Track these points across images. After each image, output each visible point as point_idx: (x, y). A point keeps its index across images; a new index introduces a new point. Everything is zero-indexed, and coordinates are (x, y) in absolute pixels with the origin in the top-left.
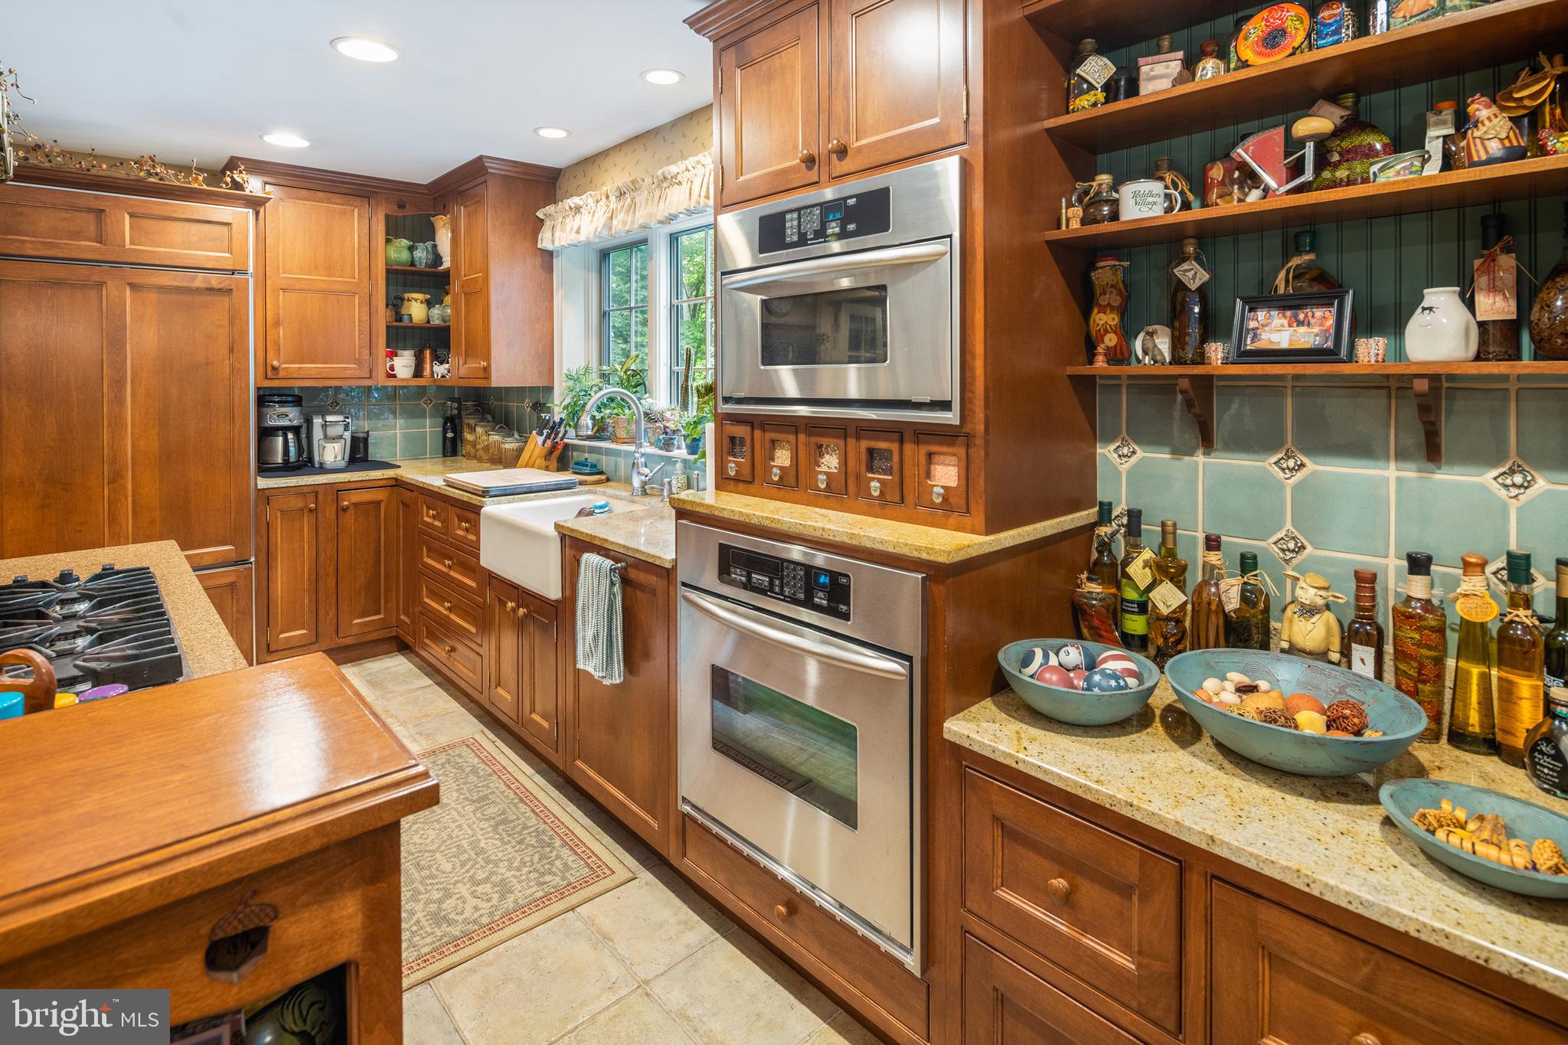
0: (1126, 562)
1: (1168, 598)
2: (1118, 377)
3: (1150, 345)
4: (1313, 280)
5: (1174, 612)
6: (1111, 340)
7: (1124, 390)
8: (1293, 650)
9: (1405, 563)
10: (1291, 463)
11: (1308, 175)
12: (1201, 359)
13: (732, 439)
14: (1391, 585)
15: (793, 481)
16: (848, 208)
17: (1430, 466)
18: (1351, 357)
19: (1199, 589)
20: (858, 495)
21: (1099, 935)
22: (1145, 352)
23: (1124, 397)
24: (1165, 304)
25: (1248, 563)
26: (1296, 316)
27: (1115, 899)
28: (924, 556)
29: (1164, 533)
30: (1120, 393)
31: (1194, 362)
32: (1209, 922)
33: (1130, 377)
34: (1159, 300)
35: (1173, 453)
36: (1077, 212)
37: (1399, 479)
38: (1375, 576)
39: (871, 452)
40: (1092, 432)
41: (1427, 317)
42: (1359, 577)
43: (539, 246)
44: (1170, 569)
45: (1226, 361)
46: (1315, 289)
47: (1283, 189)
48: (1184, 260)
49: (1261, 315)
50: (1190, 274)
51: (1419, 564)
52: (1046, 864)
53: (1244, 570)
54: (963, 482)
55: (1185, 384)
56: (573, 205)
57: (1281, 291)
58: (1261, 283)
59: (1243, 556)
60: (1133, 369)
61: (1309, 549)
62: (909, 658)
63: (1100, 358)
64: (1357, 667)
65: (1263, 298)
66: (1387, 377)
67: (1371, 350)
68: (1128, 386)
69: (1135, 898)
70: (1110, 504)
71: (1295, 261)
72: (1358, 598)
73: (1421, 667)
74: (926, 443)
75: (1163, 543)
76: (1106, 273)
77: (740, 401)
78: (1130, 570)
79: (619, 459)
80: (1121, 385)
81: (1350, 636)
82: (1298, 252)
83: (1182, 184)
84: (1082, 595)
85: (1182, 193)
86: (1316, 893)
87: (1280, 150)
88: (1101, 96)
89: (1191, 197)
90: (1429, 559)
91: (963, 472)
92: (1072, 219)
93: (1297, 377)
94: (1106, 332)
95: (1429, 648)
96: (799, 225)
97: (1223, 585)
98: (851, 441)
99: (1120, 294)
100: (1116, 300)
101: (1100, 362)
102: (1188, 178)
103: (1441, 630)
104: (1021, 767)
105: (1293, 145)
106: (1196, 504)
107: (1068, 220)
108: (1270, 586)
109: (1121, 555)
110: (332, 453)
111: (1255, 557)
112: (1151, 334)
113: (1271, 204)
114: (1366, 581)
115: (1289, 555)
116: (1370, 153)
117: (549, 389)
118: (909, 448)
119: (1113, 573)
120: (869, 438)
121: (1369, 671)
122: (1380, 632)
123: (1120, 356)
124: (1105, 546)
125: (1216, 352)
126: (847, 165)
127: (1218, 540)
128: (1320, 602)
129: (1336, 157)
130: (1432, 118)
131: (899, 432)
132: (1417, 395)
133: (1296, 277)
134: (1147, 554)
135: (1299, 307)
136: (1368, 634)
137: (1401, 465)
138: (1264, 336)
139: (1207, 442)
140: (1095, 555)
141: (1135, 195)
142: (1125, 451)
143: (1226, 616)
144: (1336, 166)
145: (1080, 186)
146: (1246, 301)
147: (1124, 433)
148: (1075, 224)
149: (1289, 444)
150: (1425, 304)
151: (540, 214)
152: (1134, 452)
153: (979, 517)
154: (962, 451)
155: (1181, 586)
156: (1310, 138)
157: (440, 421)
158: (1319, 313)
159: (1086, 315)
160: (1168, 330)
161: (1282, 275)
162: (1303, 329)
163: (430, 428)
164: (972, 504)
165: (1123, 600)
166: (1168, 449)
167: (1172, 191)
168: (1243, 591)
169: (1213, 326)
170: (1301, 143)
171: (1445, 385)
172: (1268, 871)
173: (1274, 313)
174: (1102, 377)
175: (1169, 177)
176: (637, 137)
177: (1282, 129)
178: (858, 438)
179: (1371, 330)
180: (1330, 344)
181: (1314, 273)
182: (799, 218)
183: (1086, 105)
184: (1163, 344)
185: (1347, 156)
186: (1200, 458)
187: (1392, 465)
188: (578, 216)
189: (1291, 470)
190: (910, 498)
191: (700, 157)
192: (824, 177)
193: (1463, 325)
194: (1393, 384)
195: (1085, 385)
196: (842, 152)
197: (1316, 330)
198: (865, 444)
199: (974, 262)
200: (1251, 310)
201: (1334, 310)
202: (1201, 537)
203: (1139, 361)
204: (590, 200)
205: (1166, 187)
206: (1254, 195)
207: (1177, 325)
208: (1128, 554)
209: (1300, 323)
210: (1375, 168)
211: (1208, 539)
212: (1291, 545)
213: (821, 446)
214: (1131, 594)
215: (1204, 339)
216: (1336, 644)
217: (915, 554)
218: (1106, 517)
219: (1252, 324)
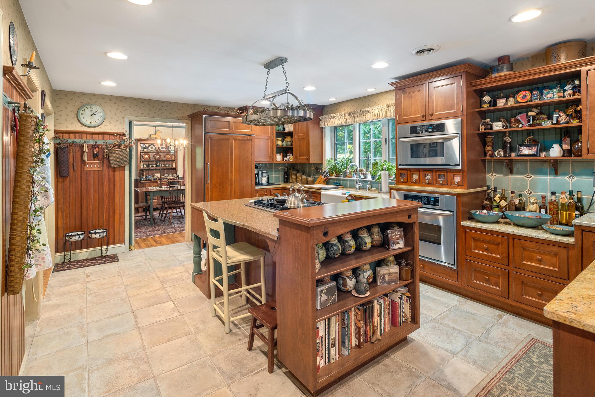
0: (494, 197)
1: (503, 203)
2: (492, 160)
3: (499, 153)
4: (533, 141)
5: (504, 206)
6: (490, 152)
7: (493, 162)
8: (530, 211)
9: (551, 194)
10: (529, 176)
11: (531, 122)
12: (510, 156)
13: (401, 174)
14: (549, 198)
15: (419, 182)
16: (434, 126)
17: (556, 176)
18: (540, 156)
19: (510, 202)
20: (436, 183)
21: (493, 253)
22: (498, 155)
23: (493, 164)
24: (502, 145)
25: (520, 196)
26: (529, 148)
27: (496, 247)
28: (457, 192)
29: (502, 191)
30: (492, 163)
31: (508, 157)
32: (513, 246)
33: (494, 160)
34: (500, 144)
35: (504, 175)
36: (483, 128)
37: (550, 178)
38: (545, 196)
39: (439, 175)
40: (485, 171)
41: (553, 149)
42: (542, 197)
43: (320, 126)
44: (503, 198)
45: (515, 157)
46: (533, 143)
47: (526, 125)
48: (506, 137)
49: (522, 148)
50: (507, 139)
51: (553, 194)
52: (482, 244)
53: (519, 197)
54: (462, 180)
55: (507, 161)
56: (332, 116)
57: (526, 143)
58: (522, 141)
59: (519, 194)
60: (495, 158)
61: (533, 193)
62: (454, 211)
63: (488, 156)
64: (542, 213)
65: (523, 145)
66: (548, 159)
67: (543, 154)
68: (494, 162)
69: (500, 245)
70: (490, 186)
71: (529, 138)
72: (542, 201)
73: (554, 212)
74: (453, 173)
75: (502, 193)
76: (488, 139)
77: (403, 165)
78: (495, 198)
79: (347, 182)
80: (492, 162)
81: (541, 208)
82: (530, 136)
83: (506, 122)
84: (484, 204)
85: (506, 124)
86: (530, 236)
87: (525, 117)
88: (488, 105)
89: (507, 124)
90: (555, 193)
91: (462, 178)
92: (482, 129)
93: (530, 160)
94: (489, 151)
95: (555, 208)
96: (421, 129)
97: (515, 200)
98: (434, 173)
99: (492, 143)
100: (491, 144)
101: (488, 157)
102: (507, 120)
103: (558, 205)
104: (478, 227)
105: (528, 117)
106: (509, 185)
107: (481, 129)
108: (525, 200)
109: (492, 196)
110: (264, 181)
111: (522, 194)
112: (499, 151)
113: (523, 128)
114: (544, 197)
115: (529, 194)
116: (543, 118)
117: (321, 164)
118: (449, 174)
119: (491, 200)
120: (439, 172)
121: (544, 213)
122: (546, 207)
123: (492, 155)
124: (489, 194)
125: (513, 155)
126: (432, 118)
127: (514, 191)
128: (535, 202)
129: (537, 119)
130: (554, 113)
131: (446, 171)
132: (552, 163)
133: (529, 141)
134: (499, 196)
135: (530, 147)
136: (544, 207)
137: (550, 176)
138: (523, 152)
139: (511, 172)
140: (487, 196)
141: (496, 125)
142: (493, 175)
143: (516, 205)
144: (537, 120)
145: (483, 121)
146: (519, 145)
147: (493, 171)
148: (483, 130)
149: (529, 173)
150: (553, 147)
151: (320, 118)
152: (495, 175)
153: (466, 186)
154: (462, 174)
155: (506, 201)
156: (531, 116)
157: (283, 173)
158: (534, 148)
159: (484, 147)
160: (503, 150)
161: (527, 140)
162: (530, 151)
163: (281, 175)
164: (464, 184)
165: (493, 205)
166: (503, 174)
167: (504, 124)
168: (519, 201)
169: (512, 150)
170: (530, 117)
171: (558, 161)
172: (523, 235)
173: (525, 147)
174: (487, 160)
175: (503, 120)
176: (353, 99)
177: (526, 114)
178: (436, 172)
179: (544, 151)
180: (535, 154)
181: (533, 140)
182: (421, 128)
183: (485, 106)
184: (502, 153)
185: (539, 119)
186: (510, 176)
187: (549, 176)
188: (334, 119)
189: (529, 178)
190: (449, 184)
191: (377, 107)
192: (427, 119)
193: (559, 151)
194: (549, 161)
195: (484, 161)
196: (432, 115)
197: (533, 151)
198: (438, 173)
199: (464, 138)
200: (520, 147)
201: (536, 147)
202: (510, 192)
203: (496, 157)
204: (338, 115)
205: (503, 123)
206: (521, 126)
207: (505, 149)
208: (494, 196)
209: (530, 150)
210: (543, 123)
211: (512, 191)
212: (529, 192)
213: (426, 174)
214: (495, 204)
215: (510, 152)
216: (538, 210)
217: (454, 192)
218: (489, 189)
219: (521, 150)
